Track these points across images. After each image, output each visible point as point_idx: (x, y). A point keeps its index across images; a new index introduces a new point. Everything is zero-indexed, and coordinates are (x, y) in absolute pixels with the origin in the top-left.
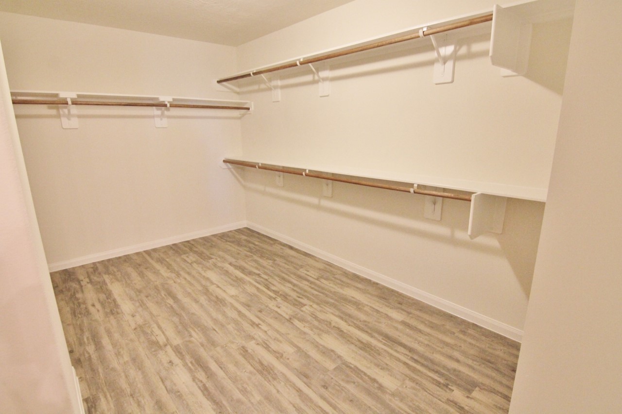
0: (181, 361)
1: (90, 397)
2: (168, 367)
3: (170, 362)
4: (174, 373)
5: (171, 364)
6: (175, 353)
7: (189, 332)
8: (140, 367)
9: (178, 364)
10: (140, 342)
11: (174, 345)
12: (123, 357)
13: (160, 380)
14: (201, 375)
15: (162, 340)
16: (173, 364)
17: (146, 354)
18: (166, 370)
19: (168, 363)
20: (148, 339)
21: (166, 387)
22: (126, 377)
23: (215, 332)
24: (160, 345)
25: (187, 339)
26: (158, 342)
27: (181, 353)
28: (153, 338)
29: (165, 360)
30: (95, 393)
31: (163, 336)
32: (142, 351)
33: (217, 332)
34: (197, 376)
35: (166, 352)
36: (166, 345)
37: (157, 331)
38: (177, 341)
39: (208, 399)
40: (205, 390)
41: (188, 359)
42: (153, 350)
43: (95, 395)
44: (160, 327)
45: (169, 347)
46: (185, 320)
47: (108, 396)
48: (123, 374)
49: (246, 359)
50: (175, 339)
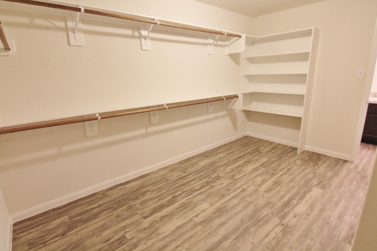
0: (291, 212)
1: (347, 243)
2: (299, 216)
3: (295, 217)
4: (301, 212)
5: (295, 216)
6: (286, 217)
7: (264, 216)
8: (309, 229)
9: (294, 213)
10: (289, 241)
11: (280, 220)
12: (309, 244)
13: (309, 216)
14: (295, 202)
15: (279, 229)
16: (295, 215)
17: (297, 231)
18: (301, 216)
19: (296, 217)
20: (283, 238)
21: (311, 212)
22: (320, 233)
23: (257, 205)
24: (284, 228)
25: (271, 216)
26: (282, 230)
27: (285, 215)
28: (280, 235)
29: (295, 220)
30: (343, 242)
31: (275, 230)
32: (296, 235)
33: (257, 204)
34: (296, 203)
35: (288, 222)
36: (283, 224)
37: (272, 235)
38: (276, 220)
39: (306, 196)
40: (301, 198)
41: (287, 210)
42: (291, 230)
43: (343, 241)
44: (267, 236)
45: (283, 222)
46: (251, 223)
47: (338, 234)
48: (320, 236)
49: (273, 190)
50: (274, 221)
